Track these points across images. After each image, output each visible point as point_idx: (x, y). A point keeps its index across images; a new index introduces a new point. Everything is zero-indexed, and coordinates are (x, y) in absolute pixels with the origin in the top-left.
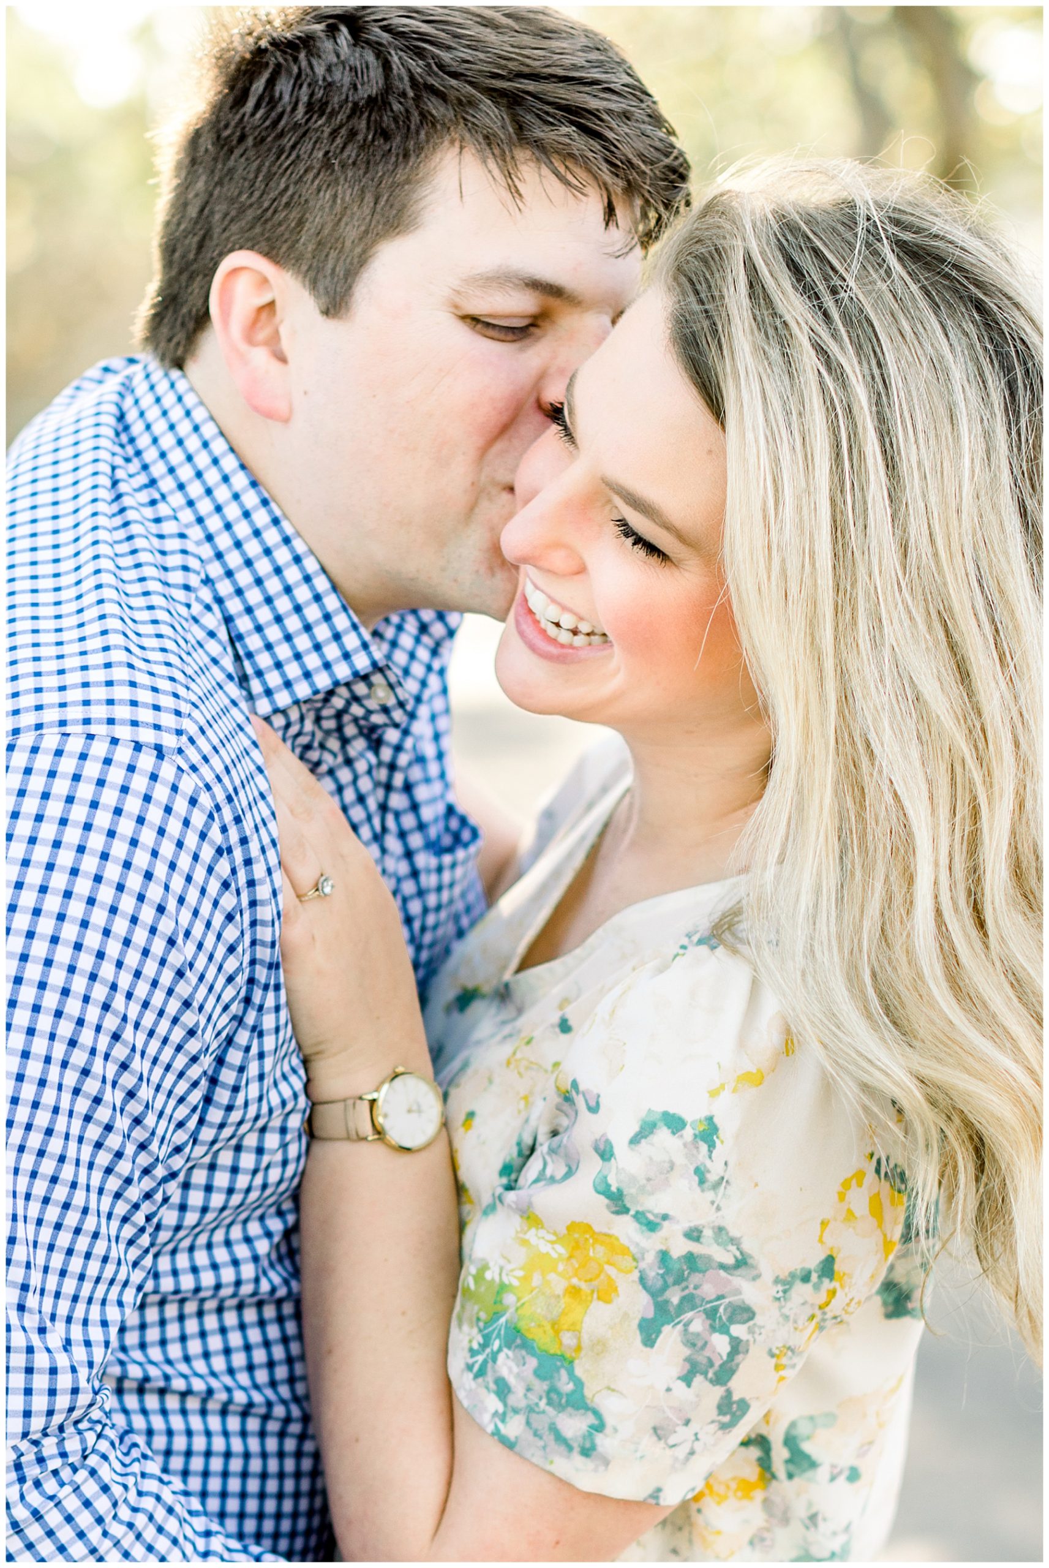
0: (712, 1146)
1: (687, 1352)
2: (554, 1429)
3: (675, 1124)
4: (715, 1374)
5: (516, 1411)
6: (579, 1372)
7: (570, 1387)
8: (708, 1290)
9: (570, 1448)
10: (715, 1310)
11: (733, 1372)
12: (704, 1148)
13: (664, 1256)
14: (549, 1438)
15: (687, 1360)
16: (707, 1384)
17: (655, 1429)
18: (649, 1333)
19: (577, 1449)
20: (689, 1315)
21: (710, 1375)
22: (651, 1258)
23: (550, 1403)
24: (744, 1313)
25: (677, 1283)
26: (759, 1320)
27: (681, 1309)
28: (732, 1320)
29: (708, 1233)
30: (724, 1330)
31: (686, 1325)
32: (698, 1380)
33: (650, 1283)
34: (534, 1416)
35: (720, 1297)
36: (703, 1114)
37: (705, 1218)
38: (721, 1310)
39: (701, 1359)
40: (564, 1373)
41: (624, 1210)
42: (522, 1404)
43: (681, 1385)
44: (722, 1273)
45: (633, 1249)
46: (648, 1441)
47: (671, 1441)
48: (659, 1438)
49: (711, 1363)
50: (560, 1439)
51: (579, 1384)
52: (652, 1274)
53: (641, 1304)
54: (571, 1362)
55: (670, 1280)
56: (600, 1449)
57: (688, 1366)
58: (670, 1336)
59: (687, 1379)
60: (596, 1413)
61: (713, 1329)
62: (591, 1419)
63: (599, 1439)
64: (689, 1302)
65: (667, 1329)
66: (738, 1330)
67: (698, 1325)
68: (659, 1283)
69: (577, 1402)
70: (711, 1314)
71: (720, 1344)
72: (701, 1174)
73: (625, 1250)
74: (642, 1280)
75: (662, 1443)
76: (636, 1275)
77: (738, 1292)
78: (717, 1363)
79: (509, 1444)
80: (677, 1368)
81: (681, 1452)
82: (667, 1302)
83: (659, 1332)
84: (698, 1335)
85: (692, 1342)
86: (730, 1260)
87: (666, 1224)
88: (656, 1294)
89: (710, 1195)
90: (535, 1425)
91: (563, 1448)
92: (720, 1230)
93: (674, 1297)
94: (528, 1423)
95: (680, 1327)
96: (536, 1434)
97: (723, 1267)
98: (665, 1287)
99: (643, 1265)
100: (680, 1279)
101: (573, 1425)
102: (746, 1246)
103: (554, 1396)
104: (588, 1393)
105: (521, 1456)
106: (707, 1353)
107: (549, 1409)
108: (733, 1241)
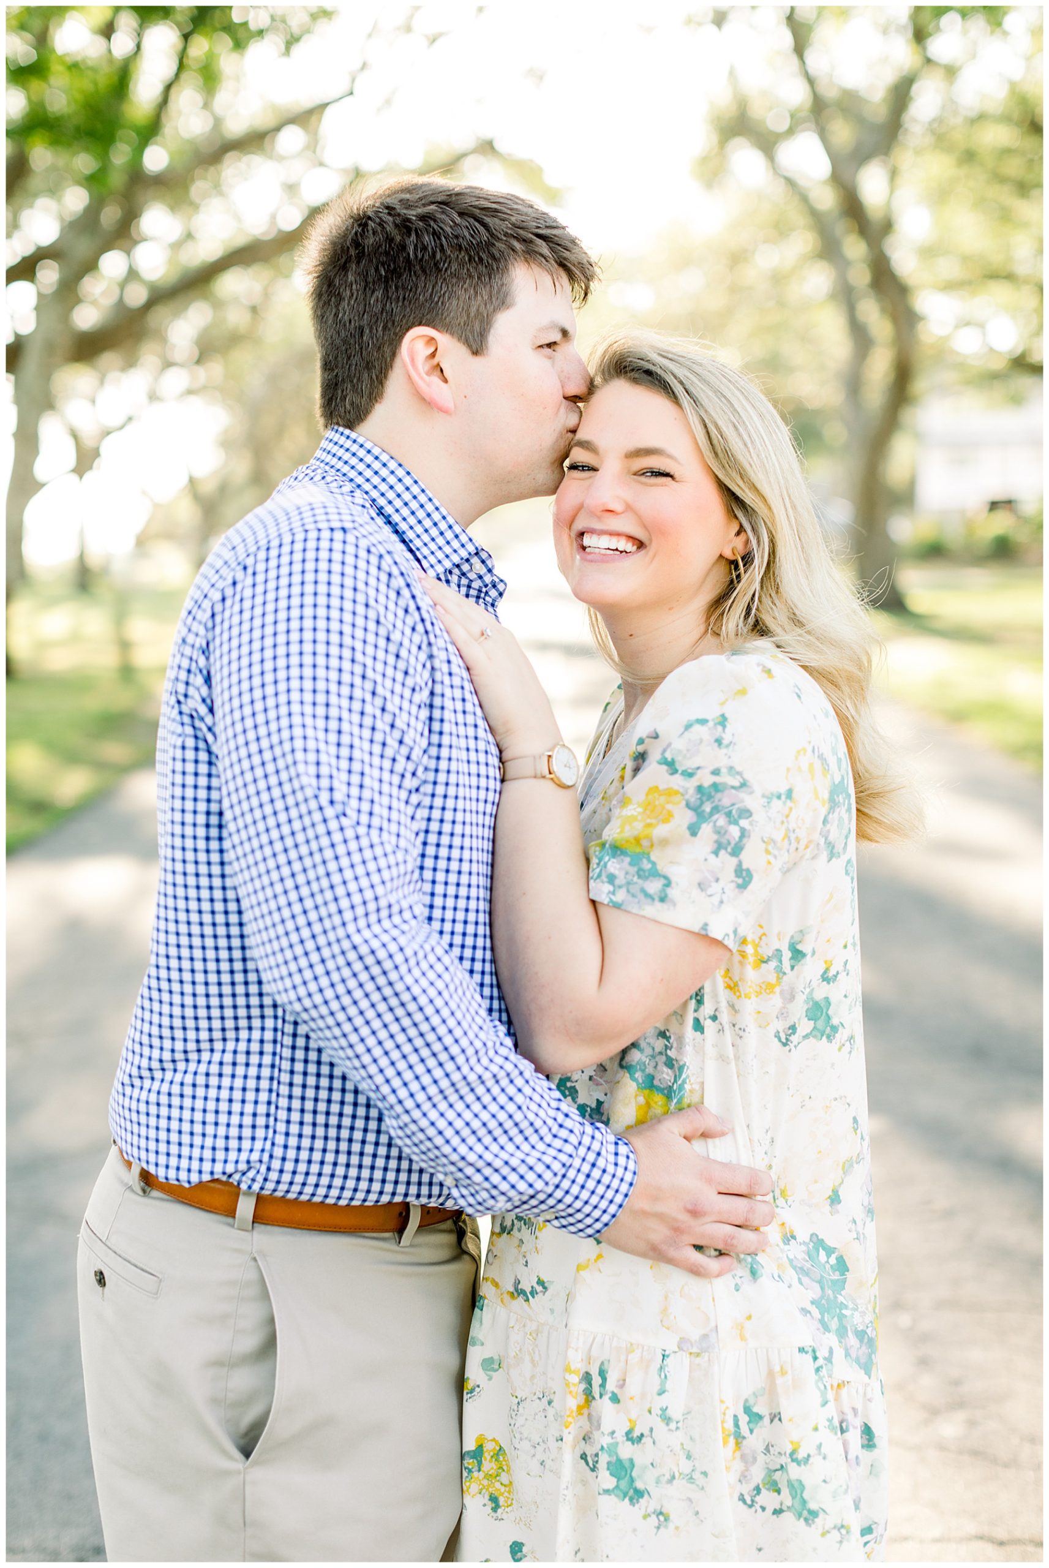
0: (724, 727)
1: (715, 837)
2: (643, 891)
3: (703, 722)
4: (733, 849)
5: (620, 887)
6: (653, 858)
7: (649, 866)
8: (726, 801)
9: (653, 899)
10: (730, 812)
11: (742, 849)
12: (720, 728)
13: (700, 789)
14: (641, 896)
15: (716, 842)
16: (728, 856)
17: (699, 884)
18: (693, 830)
19: (657, 899)
20: (716, 817)
21: (729, 850)
22: (691, 791)
23: (639, 877)
24: (746, 813)
25: (708, 800)
26: (755, 817)
27: (711, 814)
28: (740, 817)
29: (724, 771)
30: (736, 823)
31: (715, 822)
32: (722, 853)
33: (692, 805)
34: (631, 887)
35: (733, 805)
36: (719, 713)
37: (722, 763)
38: (734, 812)
39: (724, 841)
40: (645, 861)
41: (674, 772)
42: (624, 882)
43: (713, 856)
44: (733, 791)
45: (681, 790)
46: (696, 892)
47: (709, 892)
48: (702, 890)
49: (729, 843)
50: (647, 895)
51: (654, 864)
52: (693, 800)
53: (689, 816)
54: (648, 854)
55: (704, 799)
56: (670, 896)
57: (716, 845)
58: (706, 829)
59: (716, 853)
60: (665, 877)
61: (730, 823)
62: (663, 881)
63: (669, 891)
64: (716, 809)
65: (704, 826)
66: (744, 823)
67: (721, 821)
68: (698, 802)
69: (654, 873)
70: (729, 814)
71: (734, 831)
72: (719, 742)
73: (677, 792)
74: (688, 805)
75: (703, 894)
76: (684, 803)
77: (742, 801)
78: (733, 843)
79: (617, 906)
80: (709, 847)
81: (715, 900)
82: (704, 811)
83: (699, 829)
84: (721, 827)
85: (718, 831)
86: (737, 784)
87: (699, 771)
88: (696, 809)
89: (724, 751)
90: (632, 891)
91: (649, 900)
92: (731, 768)
93: (707, 808)
94: (628, 891)
95: (711, 824)
96: (633, 896)
97: (733, 787)
98: (702, 803)
99: (687, 797)
100: (710, 797)
101: (654, 886)
102: (745, 776)
103: (641, 873)
104: (659, 867)
105: (626, 911)
106: (727, 837)
107: (640, 881)
108: (739, 773)
